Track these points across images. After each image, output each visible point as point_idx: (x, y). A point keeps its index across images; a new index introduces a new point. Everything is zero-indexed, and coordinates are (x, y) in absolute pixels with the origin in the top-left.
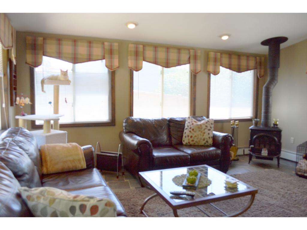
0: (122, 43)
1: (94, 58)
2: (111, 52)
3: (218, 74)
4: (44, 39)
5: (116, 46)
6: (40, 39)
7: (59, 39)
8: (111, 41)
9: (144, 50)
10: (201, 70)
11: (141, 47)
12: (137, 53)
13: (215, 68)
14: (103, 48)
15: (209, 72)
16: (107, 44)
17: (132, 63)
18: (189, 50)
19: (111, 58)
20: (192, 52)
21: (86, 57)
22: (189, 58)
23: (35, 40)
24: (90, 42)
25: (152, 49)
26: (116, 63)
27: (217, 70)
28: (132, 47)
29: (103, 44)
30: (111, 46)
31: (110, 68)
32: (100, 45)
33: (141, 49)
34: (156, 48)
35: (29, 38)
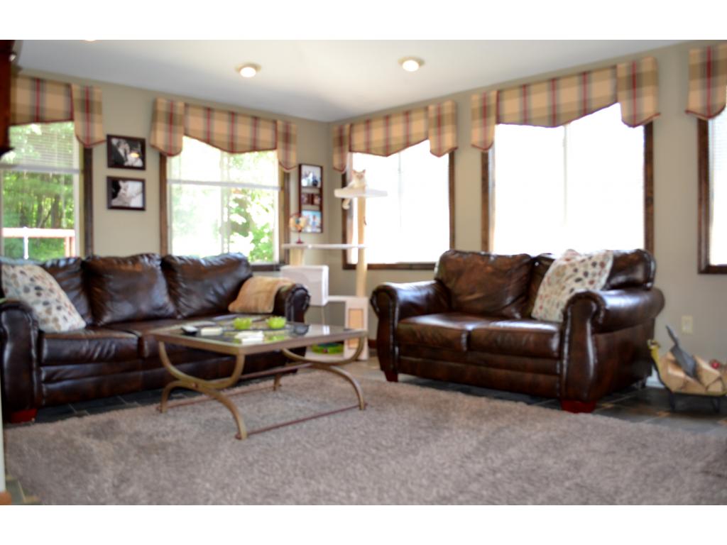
0: (458, 101)
1: (413, 139)
2: (439, 122)
3: (723, 109)
4: (352, 126)
5: (447, 108)
6: (347, 127)
7: (367, 120)
8: (439, 102)
9: (498, 99)
10: (658, 114)
11: (493, 94)
12: (484, 112)
13: (709, 97)
14: (427, 117)
15: (688, 112)
16: (432, 108)
17: (476, 135)
18: (614, 67)
19: (439, 133)
20: (623, 71)
21: (402, 141)
22: (616, 88)
23: (341, 130)
24: (407, 112)
25: (517, 92)
26: (448, 140)
27: (718, 101)
28: (476, 101)
29: (426, 109)
30: (439, 109)
31: (437, 153)
32: (422, 114)
33: (493, 102)
34: (524, 88)
35: (336, 128)
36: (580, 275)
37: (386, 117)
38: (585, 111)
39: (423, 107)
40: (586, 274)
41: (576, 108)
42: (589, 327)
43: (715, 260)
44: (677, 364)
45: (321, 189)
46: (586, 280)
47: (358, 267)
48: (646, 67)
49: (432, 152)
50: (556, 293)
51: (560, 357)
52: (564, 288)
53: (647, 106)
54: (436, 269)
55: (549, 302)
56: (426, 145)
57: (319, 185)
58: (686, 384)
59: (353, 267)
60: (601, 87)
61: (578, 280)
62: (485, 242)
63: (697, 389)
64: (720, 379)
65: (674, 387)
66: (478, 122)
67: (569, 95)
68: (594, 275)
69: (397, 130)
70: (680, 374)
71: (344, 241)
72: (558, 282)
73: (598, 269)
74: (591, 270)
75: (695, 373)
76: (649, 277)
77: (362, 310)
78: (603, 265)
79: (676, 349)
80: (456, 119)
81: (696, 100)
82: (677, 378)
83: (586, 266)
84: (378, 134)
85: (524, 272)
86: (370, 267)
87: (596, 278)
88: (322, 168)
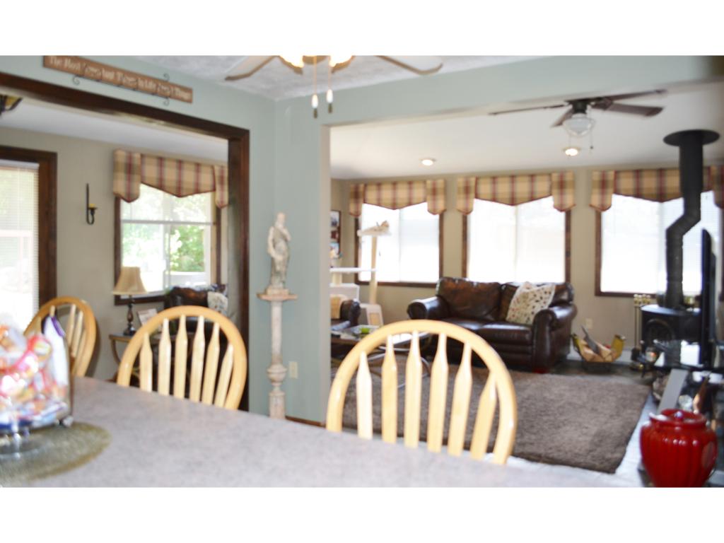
0: (448, 179)
1: (415, 201)
2: (434, 192)
3: (609, 207)
4: (366, 186)
5: (440, 183)
6: (362, 186)
7: (379, 183)
8: (434, 178)
9: (477, 183)
10: (574, 205)
11: (473, 180)
12: (467, 190)
13: (603, 200)
14: (425, 187)
15: (591, 206)
16: (429, 182)
17: (460, 204)
18: (550, 175)
19: (434, 200)
20: (555, 177)
21: (406, 201)
22: (551, 187)
23: (357, 188)
24: (410, 182)
25: (489, 181)
26: (441, 205)
27: (607, 203)
28: (461, 182)
29: (425, 182)
30: (434, 184)
31: (433, 212)
32: (421, 185)
33: (473, 184)
34: (494, 178)
35: (352, 186)
36: (538, 298)
37: (394, 183)
38: (532, 198)
39: (422, 180)
40: (541, 298)
41: (527, 196)
42: (547, 328)
43: (604, 289)
44: (588, 347)
45: (339, 228)
46: (542, 301)
47: (371, 284)
48: (568, 178)
49: (429, 211)
50: (523, 308)
51: (531, 344)
52: (528, 305)
53: (569, 200)
54: (437, 289)
55: (519, 313)
56: (425, 206)
57: (338, 225)
58: (594, 357)
59: (366, 283)
60: (542, 185)
61: (537, 301)
62: (464, 272)
63: (599, 360)
64: (611, 354)
65: (588, 358)
66: (462, 196)
67: (522, 187)
68: (546, 298)
69: (402, 193)
70: (590, 352)
71: (356, 265)
72: (524, 302)
73: (548, 295)
74: (544, 296)
75: (597, 351)
76: (571, 298)
77: (378, 314)
78: (550, 293)
79: (586, 339)
80: (445, 191)
81: (596, 200)
82: (589, 354)
83: (541, 293)
84: (387, 194)
85: (496, 293)
86: (380, 284)
87: (546, 300)
88: (340, 213)
